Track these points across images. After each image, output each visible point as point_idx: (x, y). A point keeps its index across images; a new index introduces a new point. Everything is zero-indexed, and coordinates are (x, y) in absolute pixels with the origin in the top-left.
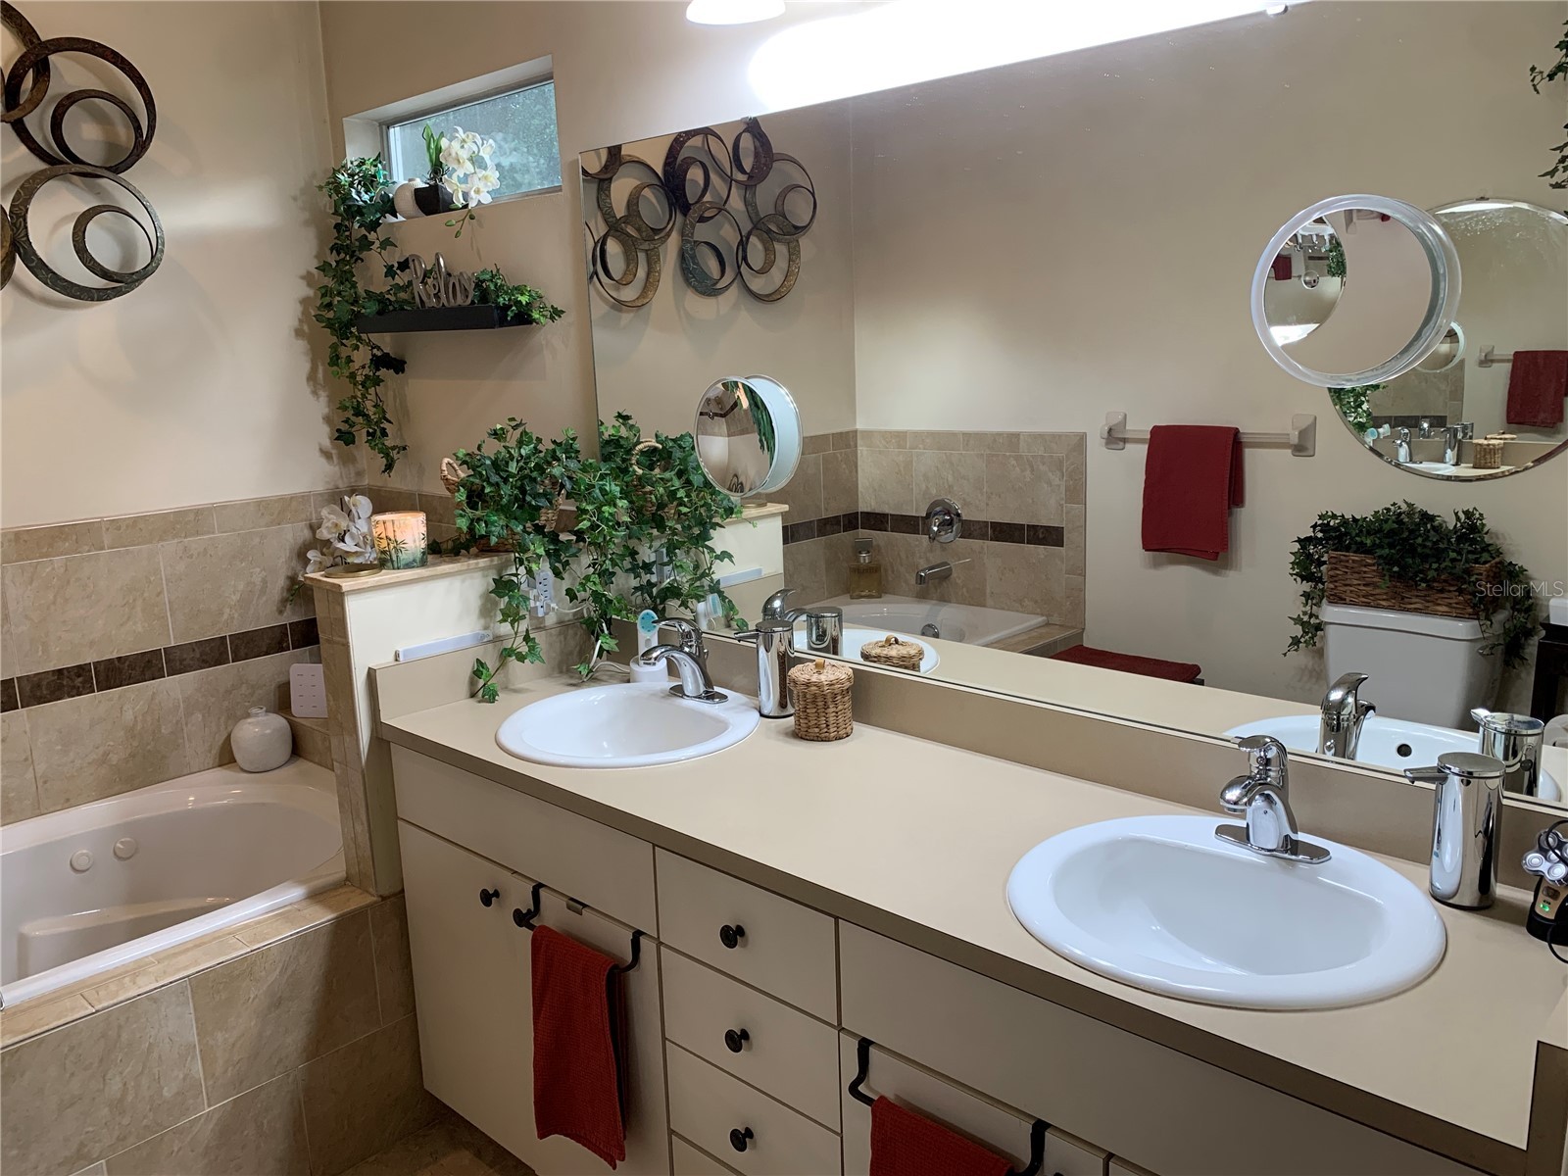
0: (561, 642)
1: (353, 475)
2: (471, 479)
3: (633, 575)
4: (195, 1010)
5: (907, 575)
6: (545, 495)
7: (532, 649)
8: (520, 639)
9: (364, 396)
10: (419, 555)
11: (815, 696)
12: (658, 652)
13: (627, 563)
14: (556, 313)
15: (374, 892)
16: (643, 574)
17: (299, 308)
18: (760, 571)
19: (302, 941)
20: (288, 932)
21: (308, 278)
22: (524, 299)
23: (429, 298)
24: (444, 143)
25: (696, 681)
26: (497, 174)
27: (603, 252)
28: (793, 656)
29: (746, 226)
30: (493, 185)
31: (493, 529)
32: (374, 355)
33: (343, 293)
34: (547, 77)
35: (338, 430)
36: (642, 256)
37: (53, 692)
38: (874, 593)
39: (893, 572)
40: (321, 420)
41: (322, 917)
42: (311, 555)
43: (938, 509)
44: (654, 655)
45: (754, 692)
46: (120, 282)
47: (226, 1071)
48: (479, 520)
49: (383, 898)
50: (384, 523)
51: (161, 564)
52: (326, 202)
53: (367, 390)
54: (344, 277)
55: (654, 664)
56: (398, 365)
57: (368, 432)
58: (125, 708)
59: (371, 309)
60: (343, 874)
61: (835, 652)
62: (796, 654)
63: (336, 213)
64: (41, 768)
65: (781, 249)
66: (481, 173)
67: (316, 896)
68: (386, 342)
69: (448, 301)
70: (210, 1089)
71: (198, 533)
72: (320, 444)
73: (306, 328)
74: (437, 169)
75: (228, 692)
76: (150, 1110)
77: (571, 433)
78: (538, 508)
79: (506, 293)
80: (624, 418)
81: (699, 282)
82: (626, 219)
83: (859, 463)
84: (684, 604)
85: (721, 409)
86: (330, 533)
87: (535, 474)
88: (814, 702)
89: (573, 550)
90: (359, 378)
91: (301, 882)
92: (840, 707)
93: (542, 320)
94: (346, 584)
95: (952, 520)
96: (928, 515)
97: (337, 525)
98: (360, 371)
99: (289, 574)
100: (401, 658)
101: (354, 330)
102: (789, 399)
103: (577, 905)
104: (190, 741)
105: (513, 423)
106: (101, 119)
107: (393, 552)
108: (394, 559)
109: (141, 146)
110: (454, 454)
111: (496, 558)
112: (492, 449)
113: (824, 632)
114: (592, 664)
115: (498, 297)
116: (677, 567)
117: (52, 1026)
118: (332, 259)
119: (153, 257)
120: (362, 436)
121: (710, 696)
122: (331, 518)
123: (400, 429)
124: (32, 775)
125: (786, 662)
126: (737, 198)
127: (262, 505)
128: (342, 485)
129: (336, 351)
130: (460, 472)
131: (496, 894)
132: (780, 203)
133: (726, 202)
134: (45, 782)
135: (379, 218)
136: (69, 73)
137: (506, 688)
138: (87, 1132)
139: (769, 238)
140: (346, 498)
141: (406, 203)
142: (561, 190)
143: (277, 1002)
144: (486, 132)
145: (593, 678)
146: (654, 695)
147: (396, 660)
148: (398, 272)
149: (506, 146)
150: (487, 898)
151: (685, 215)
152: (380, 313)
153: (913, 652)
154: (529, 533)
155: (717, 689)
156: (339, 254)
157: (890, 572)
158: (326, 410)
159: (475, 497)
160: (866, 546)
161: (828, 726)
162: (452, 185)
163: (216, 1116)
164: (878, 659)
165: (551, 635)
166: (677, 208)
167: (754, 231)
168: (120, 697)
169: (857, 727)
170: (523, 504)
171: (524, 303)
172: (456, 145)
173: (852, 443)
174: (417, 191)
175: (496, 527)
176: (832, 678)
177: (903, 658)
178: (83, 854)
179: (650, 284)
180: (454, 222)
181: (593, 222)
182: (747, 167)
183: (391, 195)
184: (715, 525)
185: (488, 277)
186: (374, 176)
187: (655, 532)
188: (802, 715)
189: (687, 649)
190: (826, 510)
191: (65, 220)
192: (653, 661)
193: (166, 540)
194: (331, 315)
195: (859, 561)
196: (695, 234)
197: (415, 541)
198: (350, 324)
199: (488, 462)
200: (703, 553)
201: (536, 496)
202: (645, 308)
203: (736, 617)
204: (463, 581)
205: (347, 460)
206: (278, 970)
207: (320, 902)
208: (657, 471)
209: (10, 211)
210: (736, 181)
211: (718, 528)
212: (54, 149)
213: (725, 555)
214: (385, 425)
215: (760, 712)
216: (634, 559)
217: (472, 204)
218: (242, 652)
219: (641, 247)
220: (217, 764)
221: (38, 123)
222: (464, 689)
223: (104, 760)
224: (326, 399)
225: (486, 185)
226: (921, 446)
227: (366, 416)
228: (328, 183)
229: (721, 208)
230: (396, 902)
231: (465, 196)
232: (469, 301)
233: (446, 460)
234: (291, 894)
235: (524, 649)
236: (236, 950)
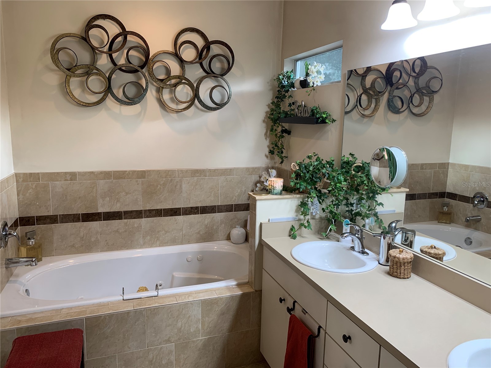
0: (319, 224)
1: (273, 163)
2: (298, 171)
3: (346, 207)
4: (202, 310)
5: (462, 217)
6: (319, 178)
7: (309, 225)
8: (306, 221)
9: (279, 141)
10: (280, 192)
11: (397, 262)
12: (347, 235)
13: (344, 202)
14: (334, 121)
15: (254, 288)
16: (350, 207)
17: (265, 114)
18: (395, 211)
19: (232, 298)
20: (228, 294)
21: (269, 106)
22: (324, 116)
23: (298, 114)
24: (310, 67)
25: (359, 247)
26: (324, 76)
27: (360, 99)
28: (393, 245)
29: (413, 90)
30: (322, 80)
31: (302, 186)
32: (282, 129)
33: (277, 111)
34: (341, 47)
35: (270, 150)
36: (374, 101)
37: (189, 213)
38: (448, 222)
39: (457, 215)
40: (267, 146)
41: (239, 292)
42: (258, 185)
43: (478, 195)
44: (345, 235)
45: (378, 254)
46: (220, 106)
47: (207, 329)
48: (298, 183)
49: (256, 291)
50: (271, 181)
51: (220, 182)
52: (276, 83)
53: (280, 139)
54: (278, 106)
55: (344, 238)
56: (289, 132)
57: (278, 151)
58: (206, 220)
59: (283, 116)
60: (247, 280)
61: (411, 247)
62: (395, 244)
63: (278, 87)
64: (184, 232)
65: (426, 99)
66: (319, 76)
67: (239, 285)
68: (286, 126)
69: (303, 115)
70: (202, 333)
71: (230, 175)
72: (265, 154)
73: (266, 120)
74: (307, 75)
75: (232, 220)
76: (187, 334)
77: (332, 159)
78: (316, 182)
79: (319, 114)
80: (352, 155)
81: (393, 109)
82: (370, 89)
83: (448, 175)
84: (363, 219)
85: (378, 157)
86: (264, 179)
87: (317, 171)
88: (396, 264)
89: (326, 196)
90: (278, 136)
91: (236, 280)
92: (406, 268)
93: (329, 122)
94: (257, 197)
95: (484, 200)
96: (474, 197)
97: (265, 177)
98: (278, 134)
99: (252, 189)
100: (270, 221)
101: (278, 121)
102: (405, 156)
103: (305, 312)
104: (220, 231)
105: (315, 154)
106: (221, 61)
107: (272, 190)
108: (273, 191)
109: (229, 69)
110: (296, 162)
111: (302, 195)
112: (307, 161)
113: (408, 238)
114: (327, 233)
115: (317, 115)
116: (362, 206)
117: (167, 304)
118: (276, 100)
119: (228, 99)
120: (276, 152)
121: (363, 253)
122: (265, 175)
123: (287, 152)
124: (182, 234)
125: (390, 247)
126: (412, 82)
127: (248, 169)
128: (270, 166)
129: (272, 127)
130: (297, 167)
131: (284, 300)
132: (428, 83)
133: (407, 83)
134: (184, 236)
135: (289, 89)
136: (215, 49)
137: (300, 235)
138: (171, 335)
139: (422, 95)
140: (269, 170)
141: (297, 84)
142: (340, 82)
143: (223, 314)
144: (323, 63)
145: (328, 238)
146: (344, 248)
147: (269, 221)
148: (292, 105)
149: (329, 67)
150: (281, 300)
151: (391, 87)
152: (285, 117)
153: (440, 253)
154: (312, 189)
155: (366, 250)
156: (277, 99)
157: (455, 215)
158: (268, 144)
159: (298, 176)
160: (447, 205)
161: (400, 273)
162: (310, 79)
163: (203, 341)
164: (425, 253)
165: (317, 221)
166: (388, 84)
167: (416, 93)
168: (205, 217)
169: (413, 275)
170: (312, 180)
171: (324, 117)
172: (313, 67)
173: (446, 167)
174: (301, 81)
175: (303, 186)
176: (404, 257)
177: (436, 254)
178: (190, 257)
179: (376, 109)
180: (309, 91)
181: (359, 89)
182: (417, 71)
183: (294, 82)
184: (378, 194)
185: (315, 108)
186: (290, 76)
187: (355, 193)
188: (392, 267)
189: (357, 235)
190: (433, 190)
191: (209, 89)
192: (344, 237)
193: (222, 176)
194: (272, 117)
195: (443, 210)
196: (394, 93)
197: (279, 187)
198: (277, 120)
199: (303, 166)
200: (373, 202)
201: (316, 178)
202: (373, 117)
203: (383, 225)
204: (291, 201)
205: (272, 159)
206: (224, 304)
207: (239, 287)
208: (360, 173)
209: (196, 87)
210: (412, 76)
211: (379, 194)
212: (208, 70)
213: (381, 204)
214: (283, 150)
215: (379, 262)
216: (347, 201)
217: (315, 86)
218: (237, 209)
219: (374, 97)
220: (226, 239)
221: (205, 63)
222: (287, 233)
223: (199, 233)
224: (269, 141)
225: (320, 80)
226: (474, 171)
227: (278, 147)
228: (277, 78)
229: (405, 85)
230: (259, 293)
231: (313, 83)
232: (309, 116)
233: (293, 164)
234: (232, 283)
235: (306, 225)
236: (214, 295)
